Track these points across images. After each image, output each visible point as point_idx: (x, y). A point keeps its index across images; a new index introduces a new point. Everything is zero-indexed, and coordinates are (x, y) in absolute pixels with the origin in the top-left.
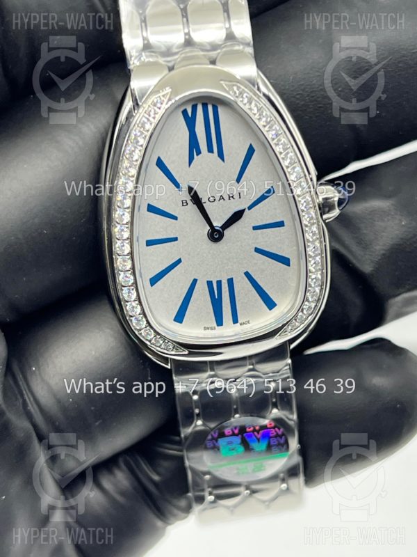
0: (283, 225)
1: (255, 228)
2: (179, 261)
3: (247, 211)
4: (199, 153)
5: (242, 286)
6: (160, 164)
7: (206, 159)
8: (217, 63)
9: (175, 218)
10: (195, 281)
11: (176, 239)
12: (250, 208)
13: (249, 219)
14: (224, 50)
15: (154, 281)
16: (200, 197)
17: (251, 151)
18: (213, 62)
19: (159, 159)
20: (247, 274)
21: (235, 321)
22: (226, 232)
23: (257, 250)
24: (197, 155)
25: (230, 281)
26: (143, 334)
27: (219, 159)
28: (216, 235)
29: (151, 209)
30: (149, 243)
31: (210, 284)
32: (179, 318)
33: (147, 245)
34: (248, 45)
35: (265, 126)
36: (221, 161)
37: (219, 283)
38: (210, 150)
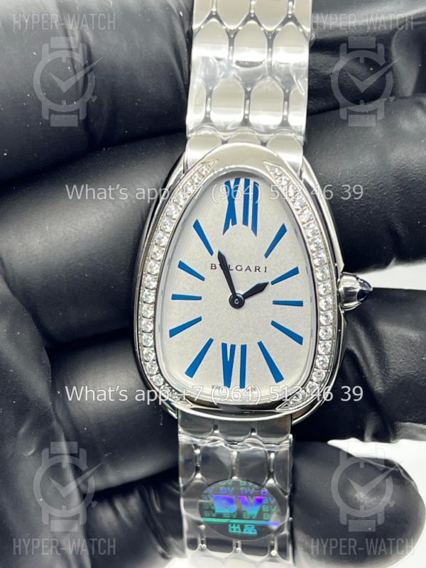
0: (302, 306)
1: (275, 303)
2: (199, 319)
3: (270, 286)
4: (234, 223)
5: (254, 355)
6: (197, 226)
7: (240, 230)
8: (268, 145)
9: (203, 279)
10: (211, 341)
11: (200, 298)
12: (273, 283)
13: (271, 293)
14: (277, 134)
15: (173, 333)
16: (228, 264)
17: (283, 230)
18: (264, 144)
19: (197, 222)
20: (260, 344)
21: (242, 385)
22: (248, 301)
23: (274, 324)
24: (232, 225)
25: (244, 348)
26: (154, 380)
27: (252, 232)
28: (237, 302)
29: (182, 266)
30: (175, 297)
31: (224, 346)
32: (191, 372)
33: (173, 299)
34: (300, 133)
35: (298, 210)
36: (253, 234)
37: (233, 347)
38: (245, 222)
